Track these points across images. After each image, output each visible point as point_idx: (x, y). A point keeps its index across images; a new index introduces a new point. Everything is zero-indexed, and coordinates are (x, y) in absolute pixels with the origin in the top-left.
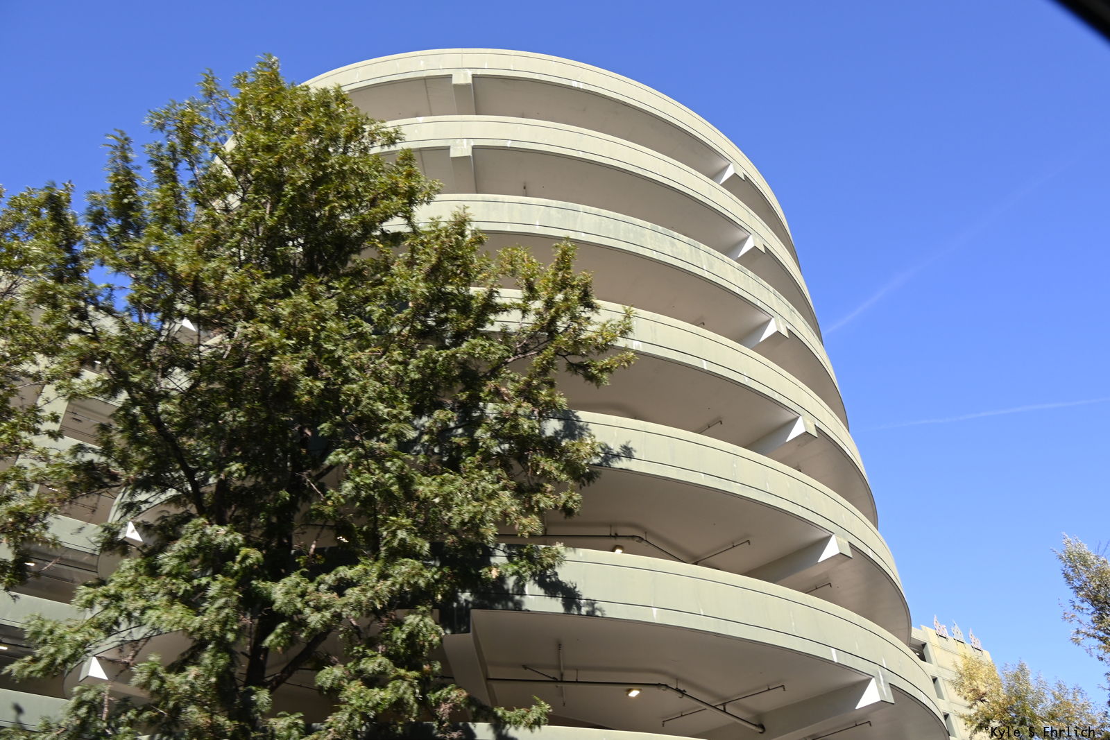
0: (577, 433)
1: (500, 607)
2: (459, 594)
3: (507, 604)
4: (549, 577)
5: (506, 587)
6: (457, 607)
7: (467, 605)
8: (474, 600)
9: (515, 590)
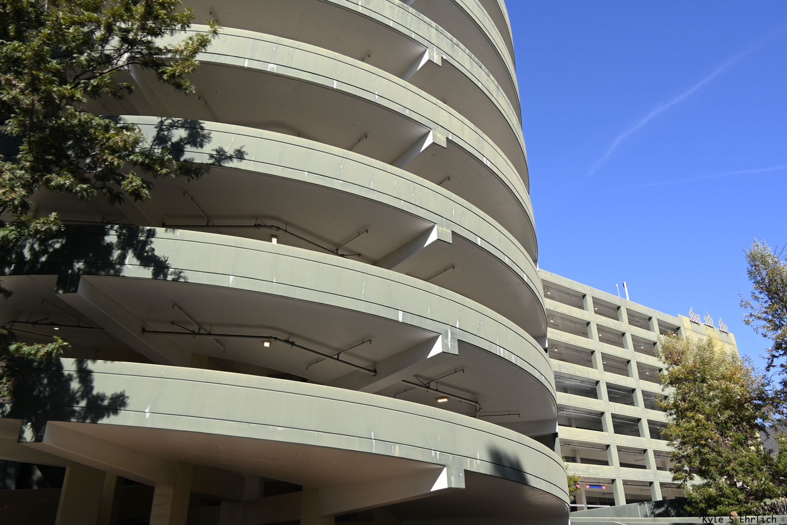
0: (199, 140)
1: (103, 273)
2: (75, 264)
3: (109, 272)
4: (147, 252)
5: (111, 258)
6: (71, 273)
7: (79, 272)
8: (84, 268)
9: (117, 261)
